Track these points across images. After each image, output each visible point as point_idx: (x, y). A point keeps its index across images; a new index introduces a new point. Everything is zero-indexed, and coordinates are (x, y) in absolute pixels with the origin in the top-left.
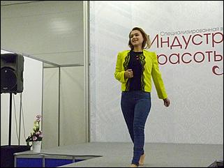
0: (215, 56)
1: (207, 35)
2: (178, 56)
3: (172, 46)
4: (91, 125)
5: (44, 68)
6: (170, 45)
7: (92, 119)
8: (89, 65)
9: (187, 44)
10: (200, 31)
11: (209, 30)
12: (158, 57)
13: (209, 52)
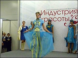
0: (65, 19)
1: (63, 11)
2: (52, 18)
3: (50, 15)
5: (3, 21)
8: (20, 20)
9: (55, 14)
10: (60, 9)
11: (63, 9)
12: (44, 19)
13: (63, 18)
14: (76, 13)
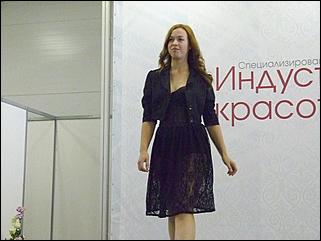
2: (270, 105)
3: (259, 87)
4: (111, 226)
5: (28, 120)
6: (256, 85)
7: (113, 216)
8: (111, 117)
9: (285, 85)
10: (309, 62)
12: (233, 107)
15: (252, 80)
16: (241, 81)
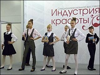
0: (84, 20)
1: (80, 10)
2: (66, 20)
3: (63, 15)
9: (70, 14)
10: (77, 8)
11: (81, 7)
12: (56, 20)
13: (81, 19)
14: (98, 12)
15: (61, 13)
16: (58, 13)
